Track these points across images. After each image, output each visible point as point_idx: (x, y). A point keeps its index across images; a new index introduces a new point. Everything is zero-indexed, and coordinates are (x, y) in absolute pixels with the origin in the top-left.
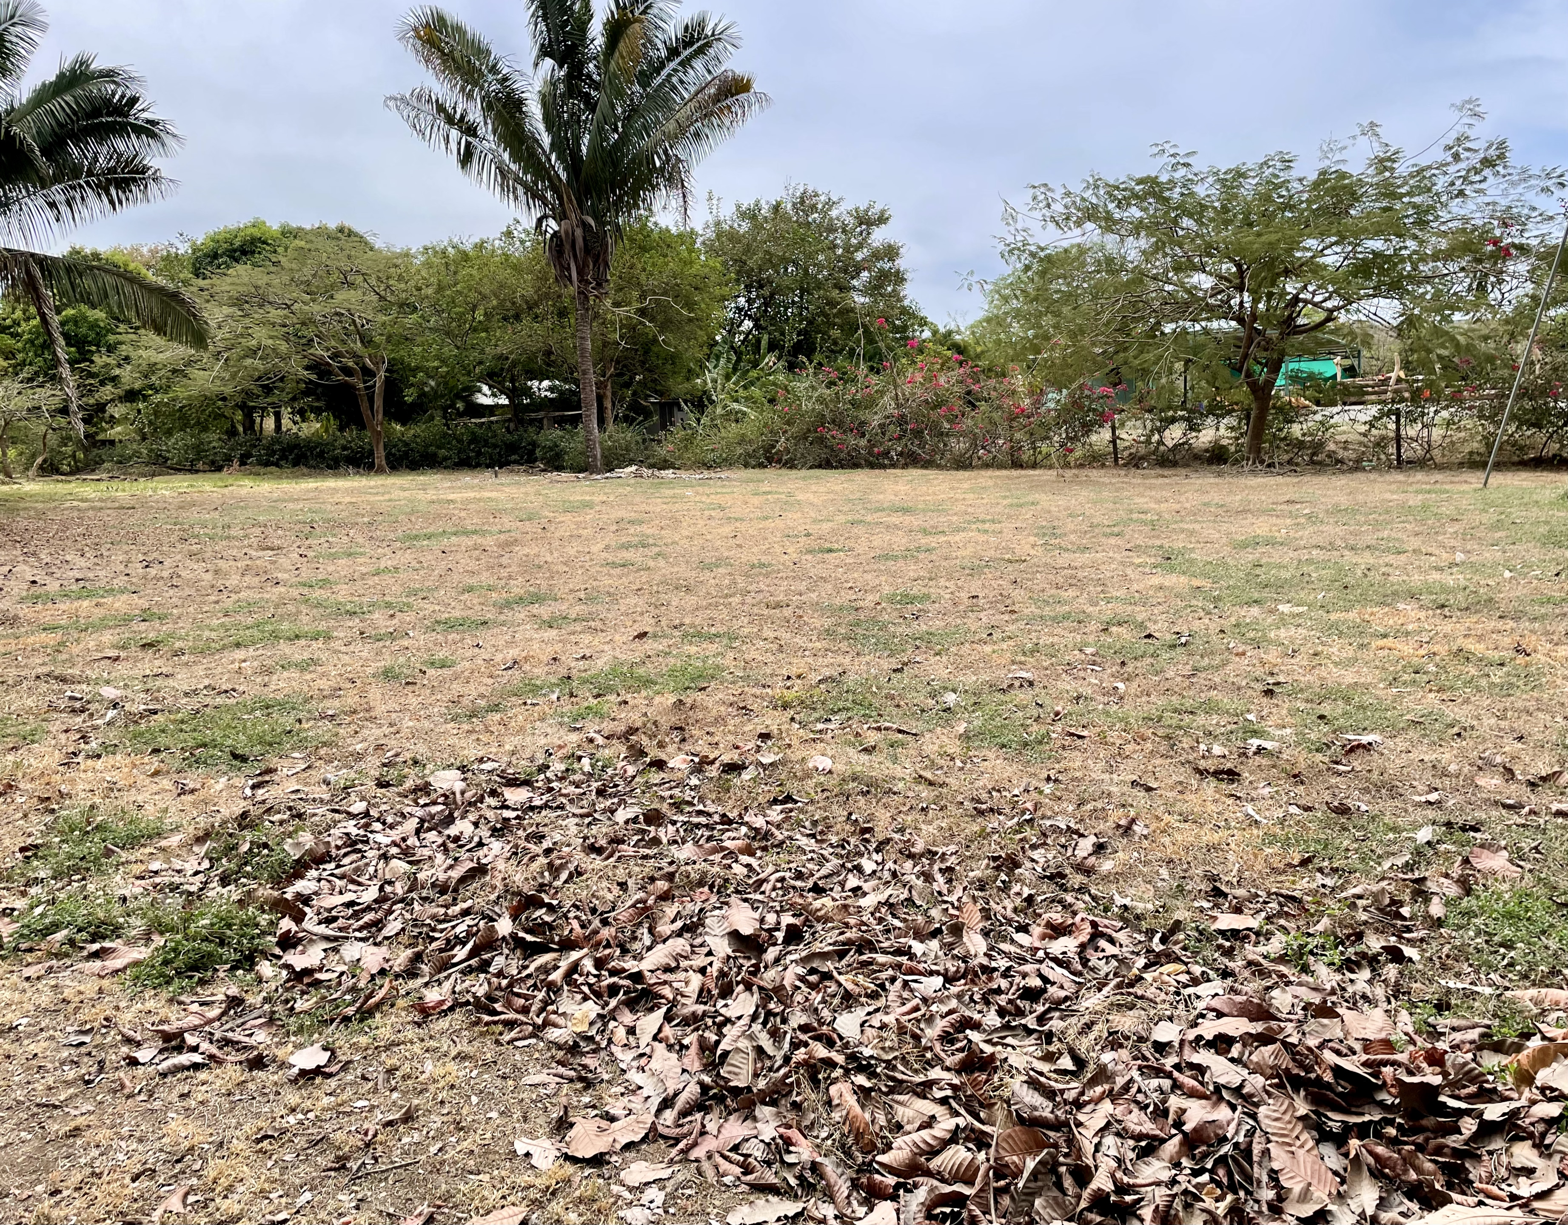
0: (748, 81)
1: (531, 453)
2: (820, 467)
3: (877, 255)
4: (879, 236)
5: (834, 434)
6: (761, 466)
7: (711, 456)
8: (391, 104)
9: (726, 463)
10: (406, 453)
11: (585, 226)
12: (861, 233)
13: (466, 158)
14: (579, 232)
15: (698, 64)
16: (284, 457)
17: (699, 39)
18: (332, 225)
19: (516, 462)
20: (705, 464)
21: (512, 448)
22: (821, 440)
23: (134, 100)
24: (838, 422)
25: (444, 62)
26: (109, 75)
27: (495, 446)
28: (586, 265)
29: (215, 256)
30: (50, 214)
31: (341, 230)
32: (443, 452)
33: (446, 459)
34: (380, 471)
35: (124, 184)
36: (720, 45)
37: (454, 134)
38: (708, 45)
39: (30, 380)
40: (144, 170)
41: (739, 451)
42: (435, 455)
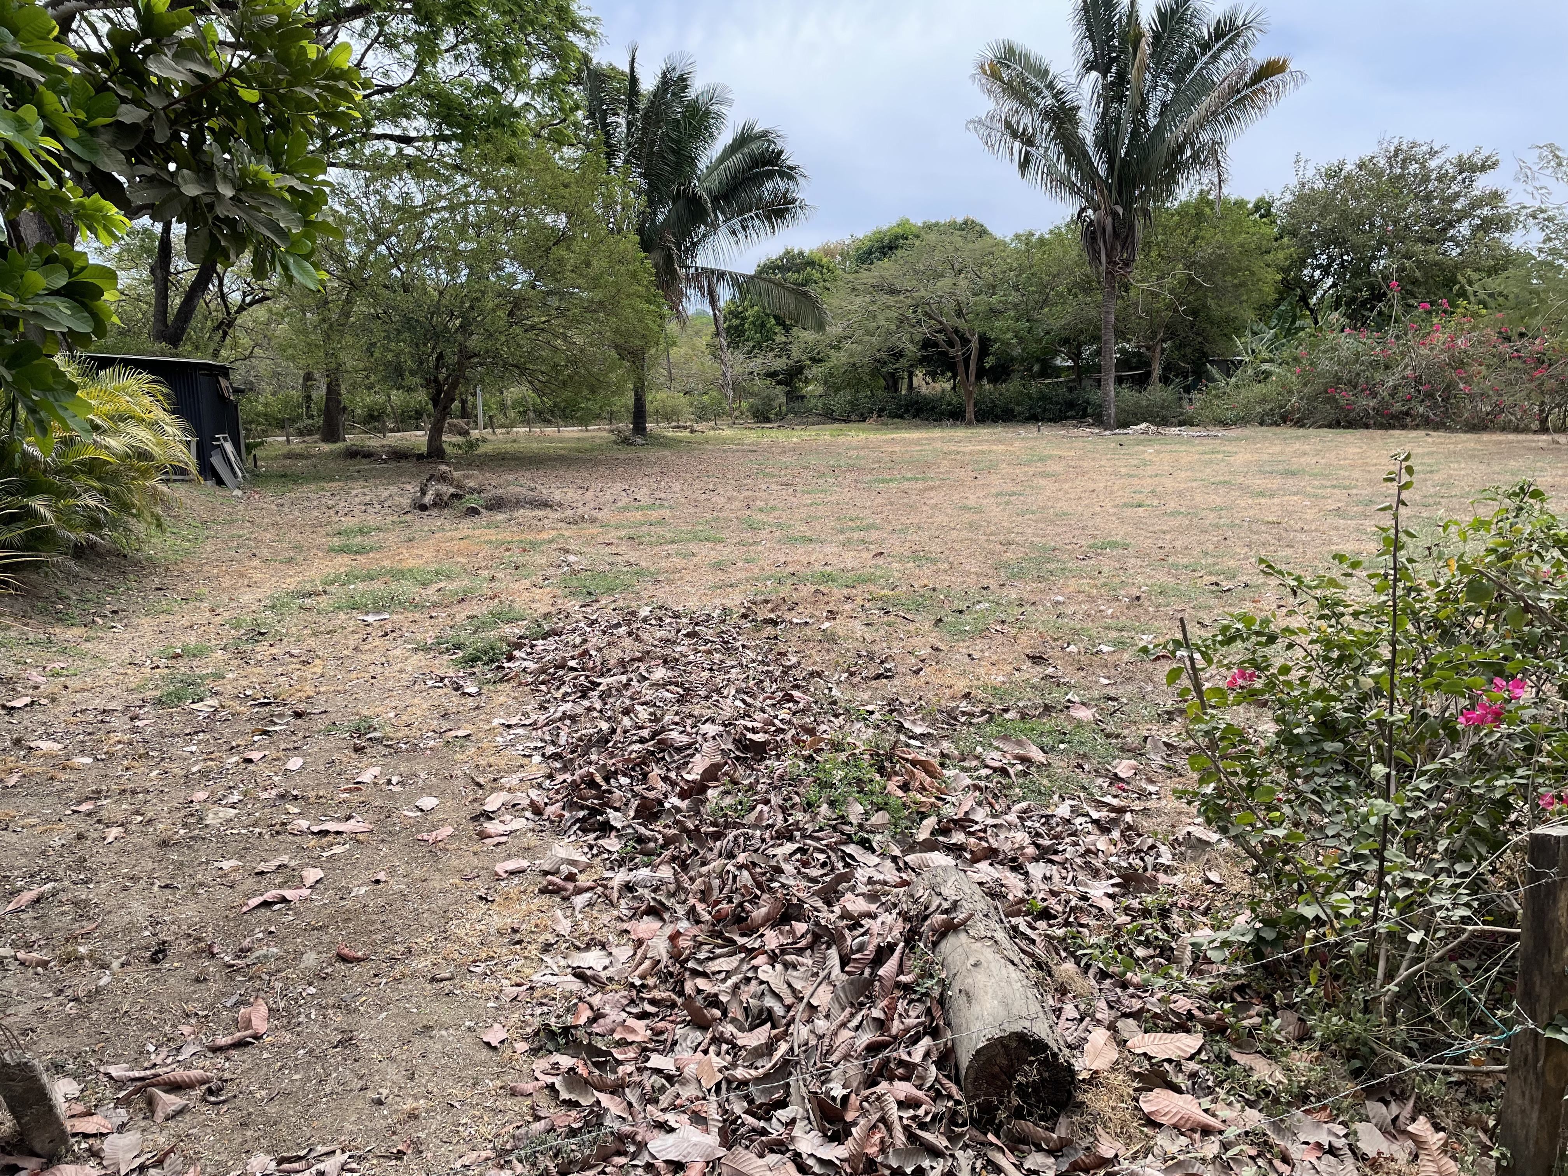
0: (1284, 62)
1: (1085, 409)
2: (1330, 426)
3: (1475, 204)
4: (1483, 183)
5: (1344, 397)
6: (1276, 424)
7: (1229, 414)
8: (971, 126)
9: (1242, 421)
10: (992, 408)
11: (1115, 214)
12: (1464, 181)
13: (1025, 164)
14: (1109, 221)
15: (1227, 55)
16: (907, 411)
17: (1230, 31)
18: (960, 220)
19: (1073, 418)
20: (1221, 422)
21: (1071, 405)
22: (1331, 400)
23: (780, 153)
24: (1353, 384)
25: (1004, 90)
26: (764, 135)
27: (1058, 403)
28: (1113, 247)
29: (871, 253)
30: (732, 239)
31: (966, 223)
32: (1018, 409)
33: (1020, 413)
34: (969, 424)
35: (780, 214)
36: (1250, 34)
37: (1017, 145)
38: (1238, 35)
39: (749, 352)
40: (793, 201)
41: (1258, 409)
42: (1013, 410)
